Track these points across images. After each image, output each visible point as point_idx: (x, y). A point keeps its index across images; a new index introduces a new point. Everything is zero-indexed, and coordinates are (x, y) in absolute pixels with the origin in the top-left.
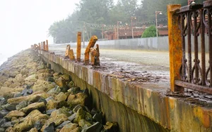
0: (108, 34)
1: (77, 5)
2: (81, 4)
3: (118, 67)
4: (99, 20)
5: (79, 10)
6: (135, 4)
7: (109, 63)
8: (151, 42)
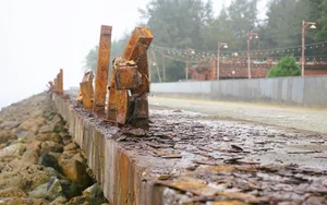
0: (197, 70)
1: (141, 11)
2: (150, 10)
3: (219, 137)
4: (182, 42)
5: (146, 21)
6: (254, 17)
7: (189, 123)
8: (290, 87)
